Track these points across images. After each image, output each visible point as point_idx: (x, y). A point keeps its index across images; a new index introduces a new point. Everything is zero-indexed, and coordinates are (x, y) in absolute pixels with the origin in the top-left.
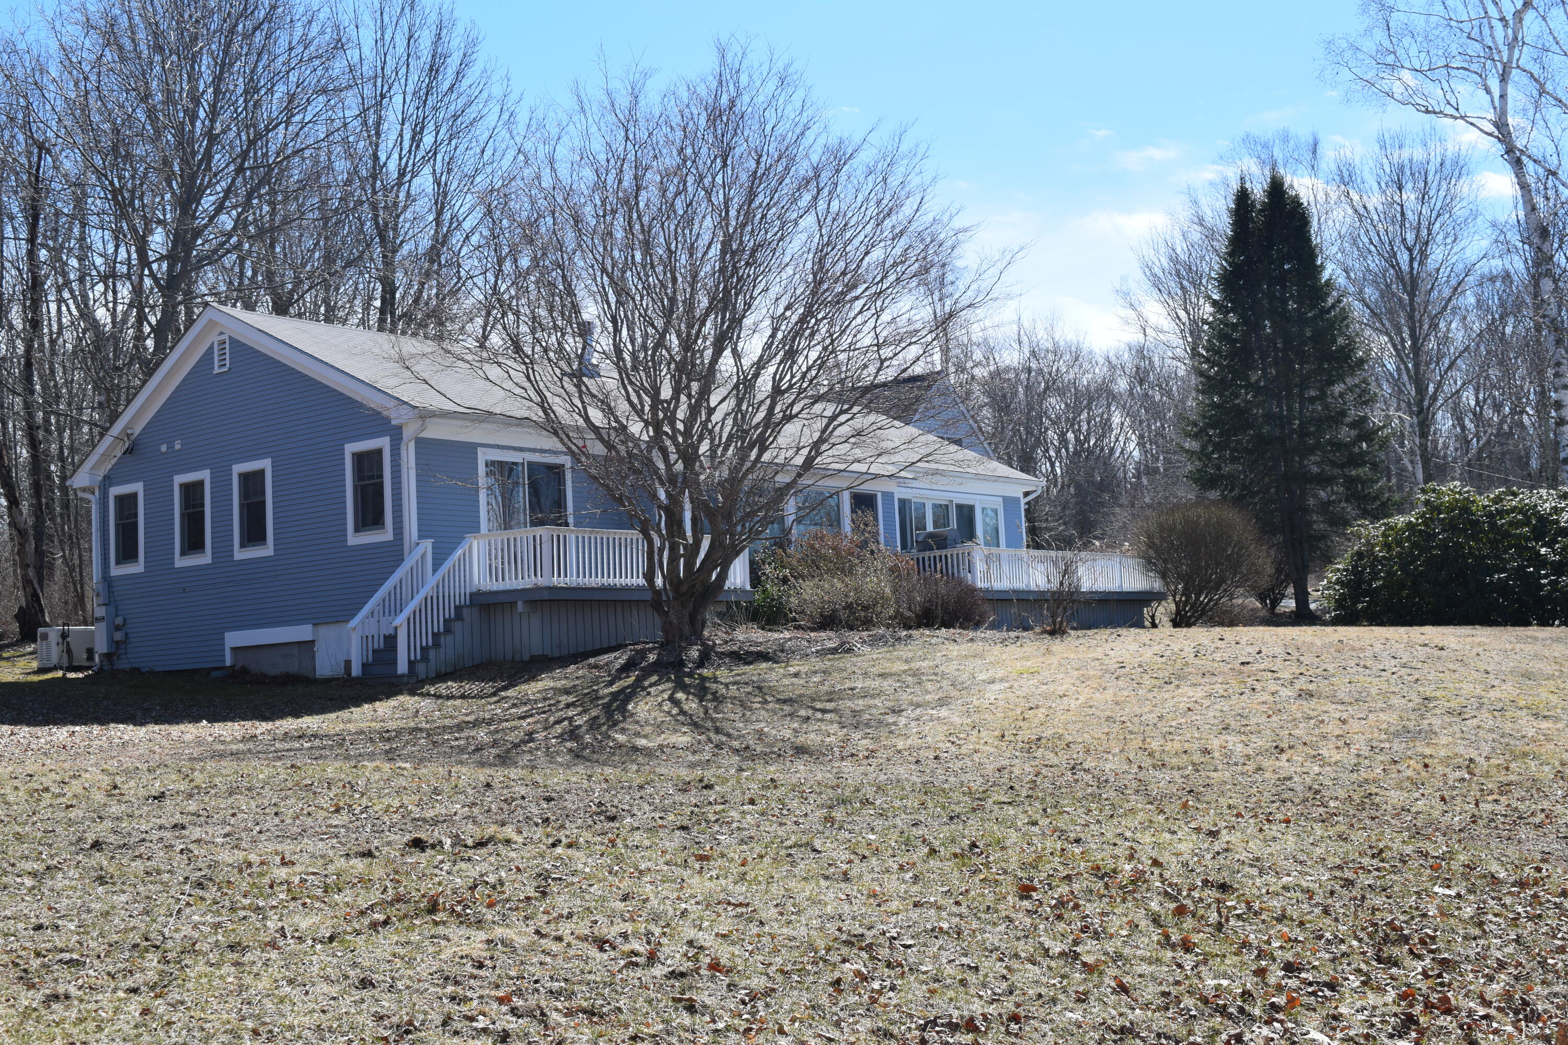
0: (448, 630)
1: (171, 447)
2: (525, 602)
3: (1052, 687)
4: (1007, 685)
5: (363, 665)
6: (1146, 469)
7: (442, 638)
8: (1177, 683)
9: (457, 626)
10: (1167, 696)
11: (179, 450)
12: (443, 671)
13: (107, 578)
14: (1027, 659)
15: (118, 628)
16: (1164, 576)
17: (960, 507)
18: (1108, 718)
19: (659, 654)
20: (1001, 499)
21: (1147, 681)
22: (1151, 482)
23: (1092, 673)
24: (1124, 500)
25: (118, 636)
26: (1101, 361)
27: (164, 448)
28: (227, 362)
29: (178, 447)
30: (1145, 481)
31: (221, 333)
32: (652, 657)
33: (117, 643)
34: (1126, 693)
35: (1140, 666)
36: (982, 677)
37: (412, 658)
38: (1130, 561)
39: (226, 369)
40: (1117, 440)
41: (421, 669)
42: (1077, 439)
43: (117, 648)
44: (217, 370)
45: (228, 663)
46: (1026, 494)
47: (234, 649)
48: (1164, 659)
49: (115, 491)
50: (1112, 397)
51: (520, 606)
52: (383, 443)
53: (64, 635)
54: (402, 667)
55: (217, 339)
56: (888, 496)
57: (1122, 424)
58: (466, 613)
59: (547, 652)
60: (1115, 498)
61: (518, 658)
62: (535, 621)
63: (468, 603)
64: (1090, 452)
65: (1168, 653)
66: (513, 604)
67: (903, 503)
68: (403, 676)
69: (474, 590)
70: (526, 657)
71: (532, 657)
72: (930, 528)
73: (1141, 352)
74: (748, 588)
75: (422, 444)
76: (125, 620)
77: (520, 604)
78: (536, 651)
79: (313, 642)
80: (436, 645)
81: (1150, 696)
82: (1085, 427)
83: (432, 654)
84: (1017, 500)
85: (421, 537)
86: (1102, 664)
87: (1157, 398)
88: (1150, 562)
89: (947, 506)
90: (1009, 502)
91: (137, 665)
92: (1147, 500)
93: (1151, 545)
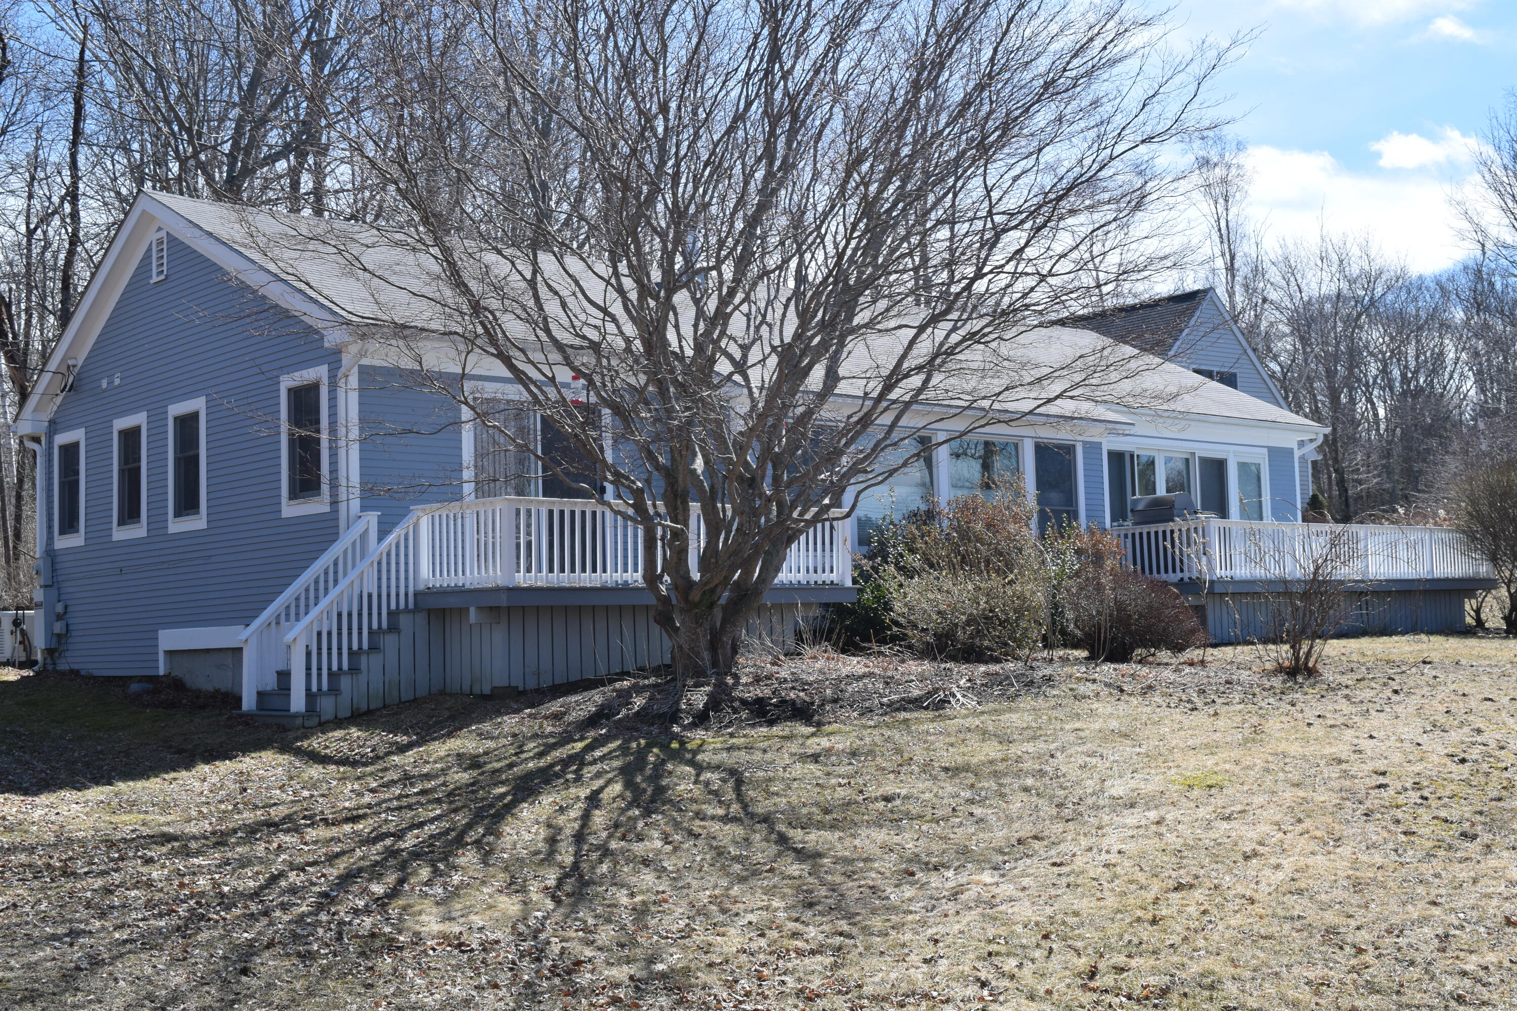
0: (374, 648)
1: (110, 383)
2: (480, 609)
3: (1237, 828)
4: (1153, 815)
5: (260, 694)
6: (1485, 412)
7: (364, 659)
8: (1486, 838)
9: (390, 642)
10: (1463, 873)
11: (119, 386)
12: (364, 707)
13: (51, 554)
14: (1211, 748)
15: (59, 617)
16: (1494, 559)
17: (1205, 462)
18: (1331, 931)
19: (651, 699)
20: (1265, 451)
21: (1427, 829)
22: (1490, 426)
23: (1320, 797)
24: (1456, 446)
25: (58, 628)
26: (1433, 286)
27: (104, 383)
28: (165, 268)
29: (117, 382)
30: (1481, 425)
31: (160, 229)
32: (638, 702)
33: (59, 636)
34: (1378, 859)
35: (1417, 786)
36: (1118, 788)
37: (314, 688)
38: (1445, 536)
39: (162, 277)
40: (1451, 377)
41: (327, 706)
42: (1403, 376)
43: (59, 643)
44: (155, 279)
45: (161, 672)
46: (1301, 444)
47: (170, 653)
48: (1465, 769)
49: (62, 439)
50: (1445, 327)
51: (473, 615)
52: (319, 373)
53: (17, 623)
54: (298, 702)
55: (153, 236)
56: (1093, 448)
57: (1458, 359)
58: (404, 621)
59: (517, 682)
60: (1444, 444)
61: (477, 690)
62: (499, 635)
63: (411, 605)
64: (1420, 390)
65: (1475, 753)
66: (462, 612)
67: (1117, 458)
68: (296, 716)
69: (421, 587)
70: (487, 690)
71: (494, 689)
72: (1161, 491)
73: (1478, 273)
74: (849, 583)
75: (365, 373)
76: (66, 607)
77: (472, 610)
78: (501, 681)
79: (241, 649)
80: (354, 669)
81: (1427, 870)
82: (1412, 364)
83: (345, 683)
84: (1290, 452)
85: (364, 508)
86: (1345, 774)
87: (1500, 327)
88: (1473, 539)
89: (1187, 460)
90: (1279, 456)
91: (75, 667)
92: (1484, 447)
93: (1476, 516)
